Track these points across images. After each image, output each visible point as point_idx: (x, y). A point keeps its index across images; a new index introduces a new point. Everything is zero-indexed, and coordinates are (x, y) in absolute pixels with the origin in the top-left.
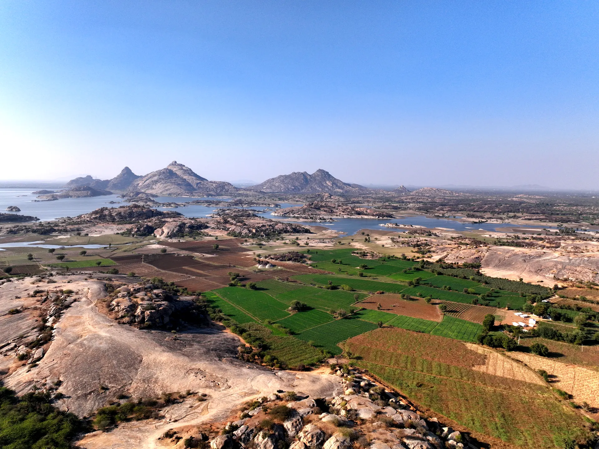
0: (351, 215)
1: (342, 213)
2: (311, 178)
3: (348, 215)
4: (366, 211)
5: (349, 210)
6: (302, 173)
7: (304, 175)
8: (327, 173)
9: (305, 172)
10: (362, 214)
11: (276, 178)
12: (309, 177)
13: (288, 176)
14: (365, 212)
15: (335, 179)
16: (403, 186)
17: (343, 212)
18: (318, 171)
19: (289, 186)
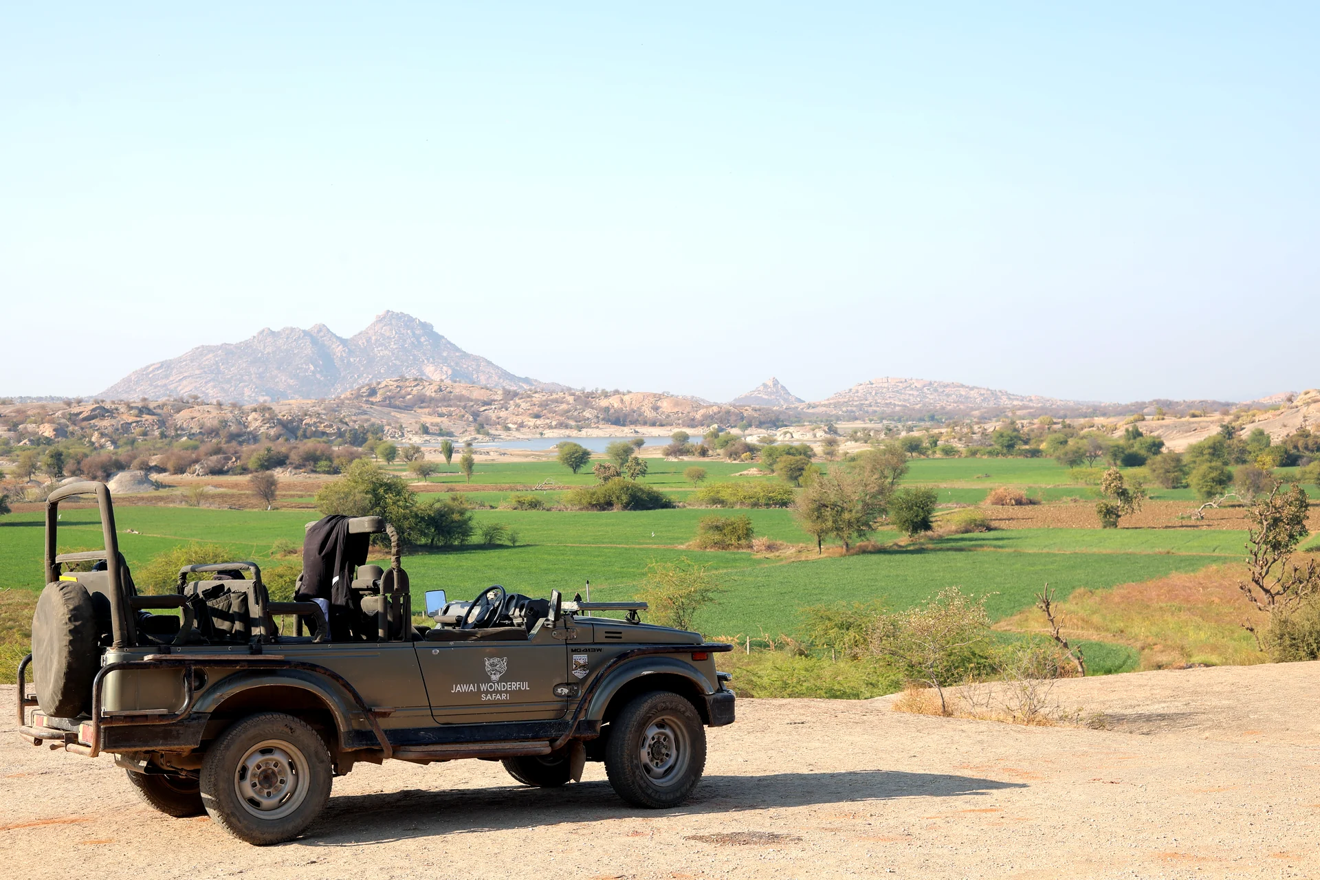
0: (580, 429)
1: (531, 422)
2: (351, 353)
3: (562, 425)
4: (656, 408)
5: (564, 406)
6: (306, 333)
7: (314, 341)
8: (426, 328)
9: (322, 328)
10: (635, 422)
11: (180, 360)
12: (338, 350)
13: (237, 346)
14: (649, 414)
15: (465, 355)
16: (776, 382)
17: (537, 416)
18: (380, 320)
19: (247, 392)
